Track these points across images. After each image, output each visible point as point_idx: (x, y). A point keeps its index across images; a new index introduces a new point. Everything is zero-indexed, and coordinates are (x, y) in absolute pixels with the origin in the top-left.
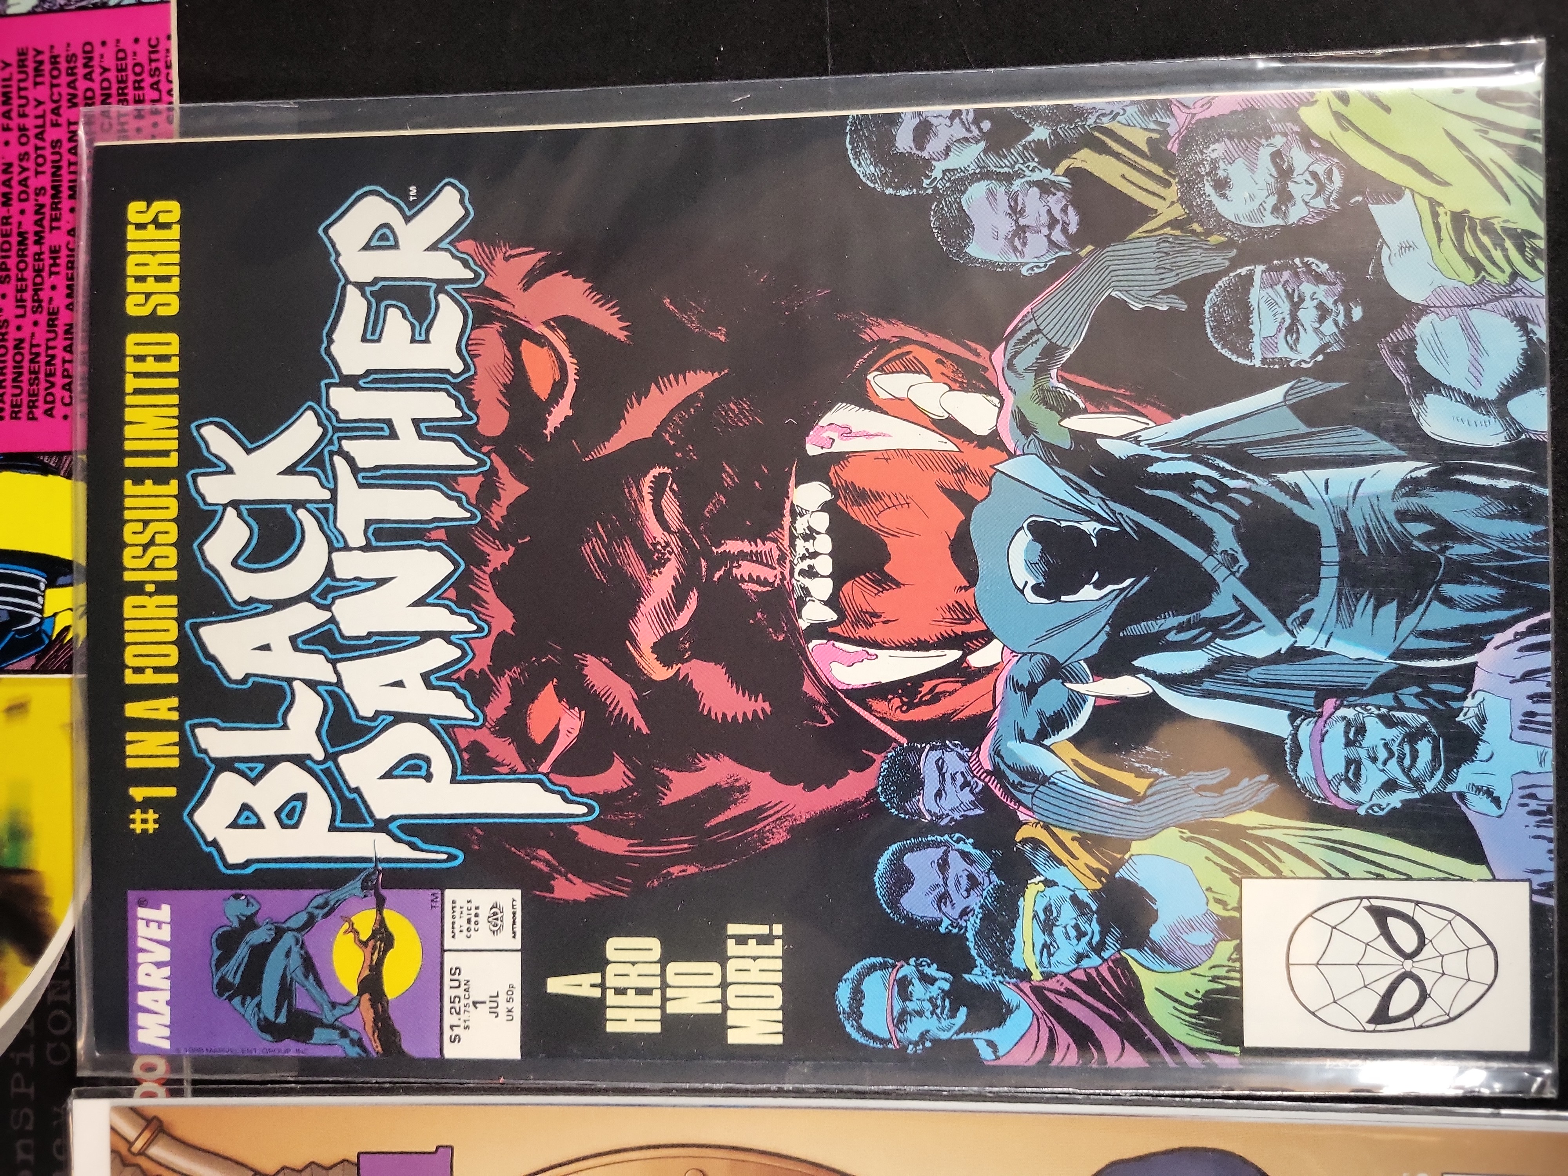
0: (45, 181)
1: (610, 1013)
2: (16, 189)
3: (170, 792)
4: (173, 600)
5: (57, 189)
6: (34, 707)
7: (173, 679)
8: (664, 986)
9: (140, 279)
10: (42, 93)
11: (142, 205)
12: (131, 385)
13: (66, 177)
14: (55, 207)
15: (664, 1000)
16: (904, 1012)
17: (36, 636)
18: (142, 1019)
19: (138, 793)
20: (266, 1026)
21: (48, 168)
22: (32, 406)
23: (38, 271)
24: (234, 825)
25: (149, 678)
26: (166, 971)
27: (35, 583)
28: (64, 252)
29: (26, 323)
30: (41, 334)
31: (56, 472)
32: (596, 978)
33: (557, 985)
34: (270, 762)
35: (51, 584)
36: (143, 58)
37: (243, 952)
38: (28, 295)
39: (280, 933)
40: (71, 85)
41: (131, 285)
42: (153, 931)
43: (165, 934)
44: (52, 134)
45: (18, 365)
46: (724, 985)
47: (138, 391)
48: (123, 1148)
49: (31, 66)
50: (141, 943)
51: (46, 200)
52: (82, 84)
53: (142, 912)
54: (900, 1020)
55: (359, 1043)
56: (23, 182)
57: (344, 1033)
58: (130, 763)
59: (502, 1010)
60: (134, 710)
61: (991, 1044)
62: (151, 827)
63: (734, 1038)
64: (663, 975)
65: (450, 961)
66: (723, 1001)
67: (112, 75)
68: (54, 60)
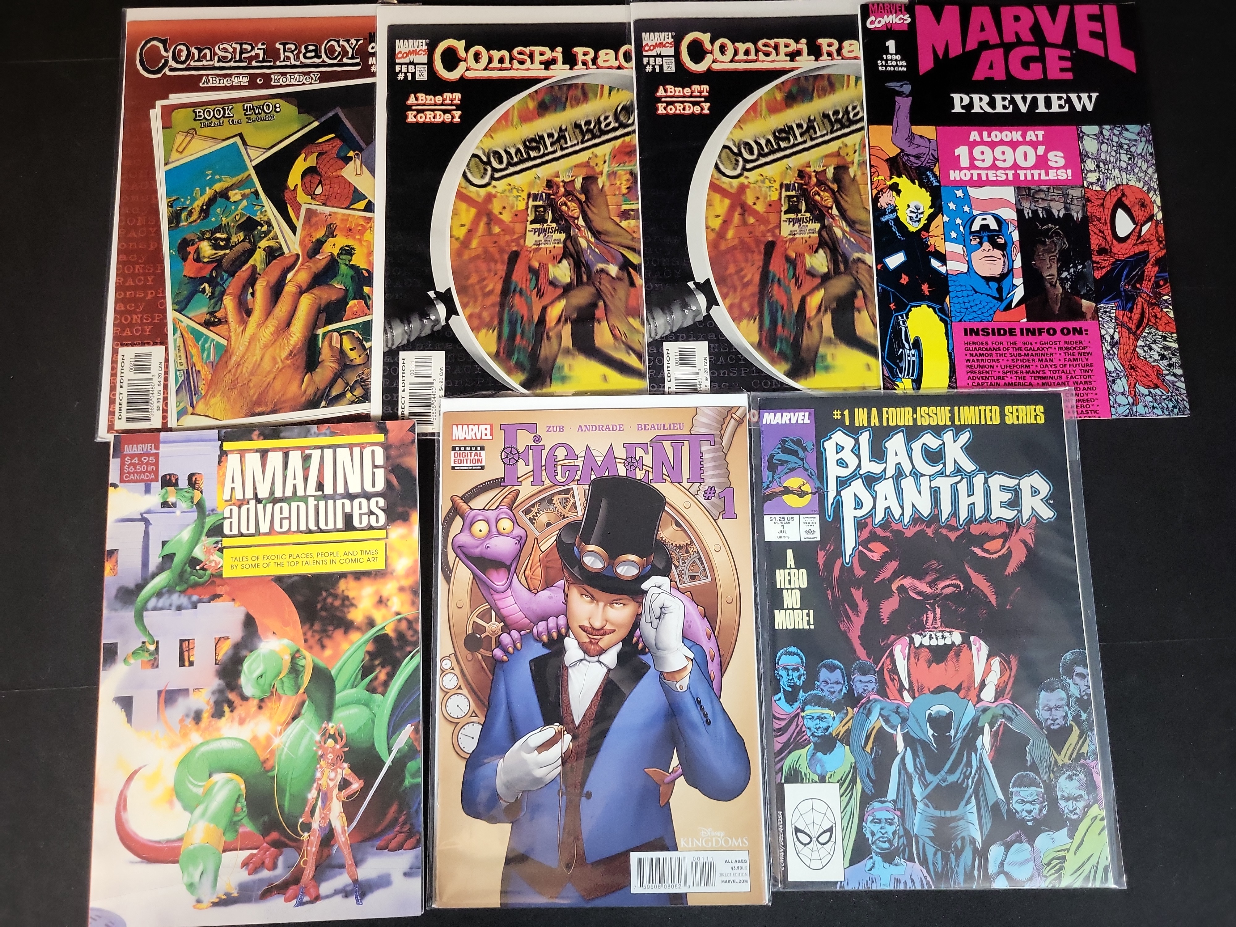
0: (1048, 374)
1: (782, 571)
2: (1045, 364)
3: (847, 423)
4: (911, 424)
5: (1045, 378)
6: (869, 373)
7: (885, 424)
8: (792, 589)
9: (1017, 410)
10: (1078, 373)
11: (1042, 410)
12: (982, 408)
13: (1050, 381)
14: (1039, 377)
15: (787, 589)
16: (788, 670)
17: (895, 376)
18: (772, 414)
19: (846, 412)
20: (772, 456)
21: (1052, 375)
22: (972, 372)
23: (1017, 372)
24: (837, 444)
25: (885, 416)
26: (788, 422)
27: (912, 375)
28: (1024, 381)
29: (999, 369)
30: (996, 375)
31: (950, 381)
32: (793, 566)
33: (790, 552)
34: (858, 456)
35: (913, 381)
36: (1092, 408)
37: (796, 448)
38: (1008, 369)
39: (802, 460)
40: (1081, 383)
41: (1015, 407)
42: (801, 418)
43: (800, 422)
44: (1064, 376)
45: (985, 367)
46: (793, 609)
47: (980, 410)
48: (733, 411)
49: (1087, 368)
50: (797, 414)
51: (1041, 375)
52: (1082, 386)
53: (807, 414)
54: (785, 668)
55: (768, 487)
56: (1047, 366)
57: (771, 482)
58: (856, 410)
59: (781, 535)
60: (874, 411)
61: (780, 699)
62: (835, 417)
63: (777, 612)
64: (795, 588)
65: (796, 517)
66: (788, 609)
67: (1085, 397)
68: (1090, 377)
